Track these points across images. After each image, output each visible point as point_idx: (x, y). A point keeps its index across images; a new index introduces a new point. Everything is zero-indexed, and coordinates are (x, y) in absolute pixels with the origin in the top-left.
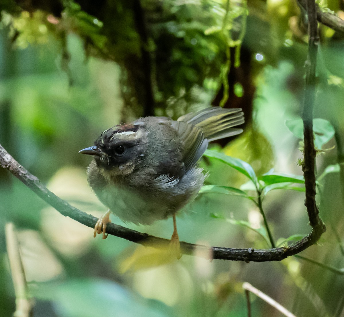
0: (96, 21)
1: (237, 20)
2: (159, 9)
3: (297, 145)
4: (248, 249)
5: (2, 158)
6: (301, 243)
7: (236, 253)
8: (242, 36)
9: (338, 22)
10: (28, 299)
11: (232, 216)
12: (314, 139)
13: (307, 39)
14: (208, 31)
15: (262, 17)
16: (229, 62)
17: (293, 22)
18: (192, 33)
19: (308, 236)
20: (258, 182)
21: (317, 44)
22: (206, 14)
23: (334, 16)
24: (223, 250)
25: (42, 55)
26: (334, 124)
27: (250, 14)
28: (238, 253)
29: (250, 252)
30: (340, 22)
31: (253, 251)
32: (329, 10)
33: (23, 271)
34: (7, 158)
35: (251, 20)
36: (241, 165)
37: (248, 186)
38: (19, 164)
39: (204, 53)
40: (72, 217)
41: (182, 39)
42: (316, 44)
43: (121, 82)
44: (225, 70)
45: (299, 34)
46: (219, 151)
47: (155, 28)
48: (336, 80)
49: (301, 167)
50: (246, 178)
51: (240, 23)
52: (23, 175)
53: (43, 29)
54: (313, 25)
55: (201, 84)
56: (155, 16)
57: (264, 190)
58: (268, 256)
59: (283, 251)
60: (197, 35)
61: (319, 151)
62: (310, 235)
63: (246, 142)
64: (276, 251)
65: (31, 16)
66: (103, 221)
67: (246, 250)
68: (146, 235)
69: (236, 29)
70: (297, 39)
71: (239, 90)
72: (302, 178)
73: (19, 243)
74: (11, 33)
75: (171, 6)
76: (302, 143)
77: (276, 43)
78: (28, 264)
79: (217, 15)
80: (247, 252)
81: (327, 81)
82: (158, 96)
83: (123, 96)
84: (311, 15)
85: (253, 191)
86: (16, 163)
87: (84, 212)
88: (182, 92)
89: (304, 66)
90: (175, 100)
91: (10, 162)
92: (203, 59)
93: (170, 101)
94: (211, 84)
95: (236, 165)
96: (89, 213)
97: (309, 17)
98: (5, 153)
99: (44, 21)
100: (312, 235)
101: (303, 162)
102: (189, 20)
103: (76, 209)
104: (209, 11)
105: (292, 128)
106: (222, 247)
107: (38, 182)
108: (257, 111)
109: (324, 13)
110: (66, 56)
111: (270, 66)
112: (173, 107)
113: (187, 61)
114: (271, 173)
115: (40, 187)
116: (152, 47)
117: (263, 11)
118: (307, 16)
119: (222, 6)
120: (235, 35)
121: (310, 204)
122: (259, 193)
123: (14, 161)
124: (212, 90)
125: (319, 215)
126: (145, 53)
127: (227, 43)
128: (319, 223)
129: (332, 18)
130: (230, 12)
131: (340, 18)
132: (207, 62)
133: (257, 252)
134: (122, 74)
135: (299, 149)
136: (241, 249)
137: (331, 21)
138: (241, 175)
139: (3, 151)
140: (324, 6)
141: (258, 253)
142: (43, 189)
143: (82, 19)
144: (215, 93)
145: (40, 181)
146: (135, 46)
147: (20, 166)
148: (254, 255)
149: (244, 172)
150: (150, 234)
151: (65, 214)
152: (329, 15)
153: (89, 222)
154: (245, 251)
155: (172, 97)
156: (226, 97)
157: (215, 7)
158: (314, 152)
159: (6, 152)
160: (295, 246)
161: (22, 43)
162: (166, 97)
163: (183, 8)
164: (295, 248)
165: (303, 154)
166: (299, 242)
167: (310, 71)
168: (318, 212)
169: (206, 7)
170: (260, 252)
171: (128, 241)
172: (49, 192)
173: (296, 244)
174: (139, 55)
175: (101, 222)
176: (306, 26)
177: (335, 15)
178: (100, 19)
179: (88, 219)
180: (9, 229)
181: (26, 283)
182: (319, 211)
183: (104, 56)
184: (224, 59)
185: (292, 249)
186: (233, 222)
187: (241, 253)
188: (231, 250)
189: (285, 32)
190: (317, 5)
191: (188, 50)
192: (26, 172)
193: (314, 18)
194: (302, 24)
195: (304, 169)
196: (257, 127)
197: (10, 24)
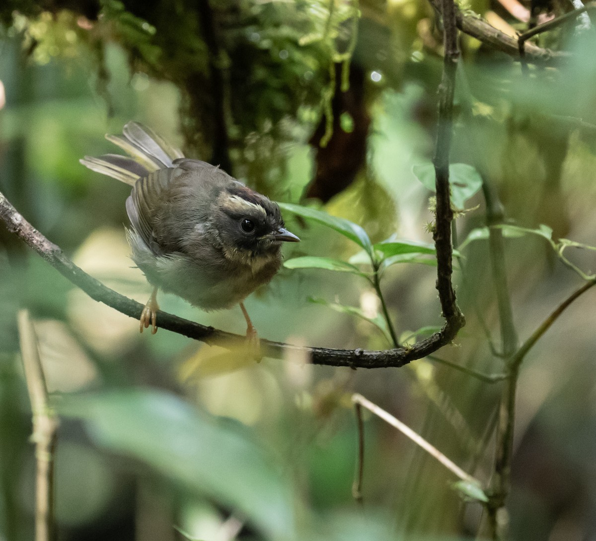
0: (146, 26)
1: (345, 24)
2: (235, 10)
3: (426, 203)
4: (355, 350)
5: (10, 219)
6: (430, 342)
7: (337, 355)
8: (352, 47)
9: (486, 29)
10: (51, 417)
11: (337, 301)
12: (450, 194)
13: (442, 51)
14: (303, 41)
15: (381, 20)
16: (333, 84)
17: (424, 27)
18: (281, 43)
19: (440, 333)
20: (375, 252)
21: (458, 61)
22: (301, 16)
23: (480, 22)
24: (320, 351)
25: (69, 71)
26: (481, 171)
27: (362, 16)
28: (341, 355)
29: (357, 354)
30: (489, 30)
31: (361, 352)
32: (473, 13)
33: (43, 376)
34: (16, 219)
35: (364, 24)
36: (351, 228)
37: (361, 258)
38: (33, 228)
39: (297, 70)
40: (107, 302)
41: (266, 52)
42: (455, 60)
43: (181, 111)
44: (328, 94)
45: (432, 44)
46: (319, 209)
47: (230, 35)
48: (484, 110)
49: (432, 234)
50: (358, 247)
51: (349, 29)
52: (39, 243)
53: (71, 36)
54: (452, 35)
55: (294, 114)
56: (229, 19)
57: (383, 264)
58: (383, 361)
59: (405, 353)
60: (288, 46)
61: (457, 213)
62: (443, 331)
63: (357, 196)
64: (395, 353)
65: (55, 19)
66: (150, 309)
67: (352, 352)
68: (211, 328)
69: (343, 37)
70: (429, 52)
71: (347, 123)
72: (432, 246)
73: (37, 339)
74: (27, 43)
75: (252, 5)
76: (433, 200)
77: (399, 57)
78: (50, 367)
79: (317, 17)
80: (353, 354)
81: (471, 110)
82: (233, 131)
83: (183, 130)
84: (448, 20)
85: (367, 265)
86: (28, 226)
87: (124, 295)
88: (268, 125)
89: (438, 92)
90: (258, 137)
91: (20, 225)
92: (297, 79)
93: (251, 139)
94: (309, 114)
95: (343, 228)
96: (131, 297)
97: (445, 22)
98: (13, 211)
99: (73, 26)
100: (445, 330)
101: (434, 228)
102: (277, 25)
103: (113, 292)
104: (304, 11)
105: (422, 177)
106: (318, 347)
107: (60, 252)
108: (373, 152)
109: (466, 17)
110: (104, 75)
111: (391, 90)
112: (255, 147)
113: (274, 82)
114: (393, 239)
115: (62, 260)
116: (225, 62)
117: (381, 11)
118: (442, 21)
119: (324, 5)
120: (341, 46)
121: (444, 285)
122: (376, 267)
123: (25, 224)
124: (310, 123)
125: (456, 302)
126: (215, 71)
127: (331, 57)
128: (456, 313)
129: (478, 24)
130: (335, 13)
131: (489, 24)
132: (302, 84)
133: (368, 354)
134: (183, 100)
135: (429, 208)
136: (345, 351)
137: (476, 29)
138: (351, 243)
139: (10, 209)
140: (465, 8)
141: (369, 356)
142: (66, 263)
143: (126, 22)
144: (313, 128)
145: (62, 252)
146: (201, 60)
147: (34, 230)
148: (363, 359)
149: (355, 238)
150: (216, 327)
151: (98, 298)
152: (473, 19)
153: (130, 309)
154: (350, 353)
155: (253, 133)
156: (329, 132)
157: (313, 5)
158: (451, 213)
159: (14, 209)
160: (422, 347)
161: (41, 56)
162: (244, 133)
163: (269, 8)
164: (422, 348)
165: (434, 215)
166: (428, 341)
167: (445, 98)
168: (454, 298)
169: (301, 6)
170: (371, 355)
171: (186, 337)
172: (75, 268)
173: (422, 344)
174: (207, 74)
175: (148, 310)
176: (441, 33)
177: (481, 20)
178: (152, 23)
179: (129, 305)
180: (23, 318)
181: (47, 394)
182: (456, 297)
183: (156, 74)
184: (327, 80)
185: (416, 351)
186: (339, 308)
187: (344, 355)
188: (330, 352)
189: (412, 41)
190: (457, 6)
191: (276, 67)
192: (43, 239)
193: (452, 25)
194: (436, 30)
195: (435, 237)
196: (372, 175)
197: (25, 30)
